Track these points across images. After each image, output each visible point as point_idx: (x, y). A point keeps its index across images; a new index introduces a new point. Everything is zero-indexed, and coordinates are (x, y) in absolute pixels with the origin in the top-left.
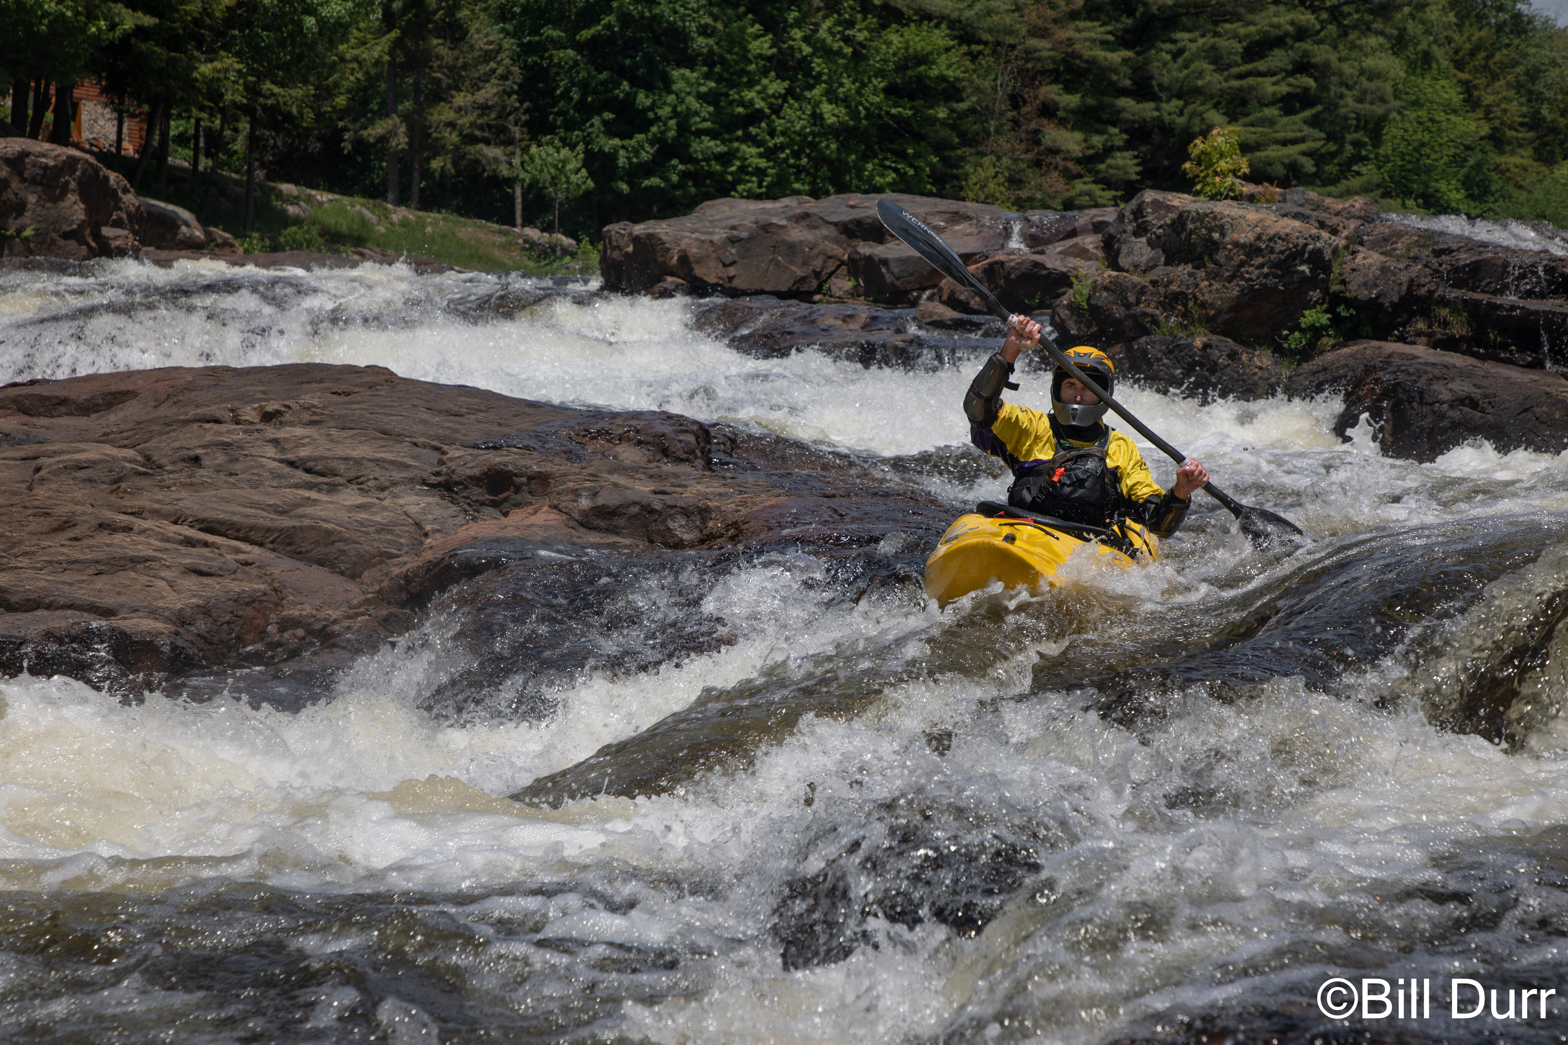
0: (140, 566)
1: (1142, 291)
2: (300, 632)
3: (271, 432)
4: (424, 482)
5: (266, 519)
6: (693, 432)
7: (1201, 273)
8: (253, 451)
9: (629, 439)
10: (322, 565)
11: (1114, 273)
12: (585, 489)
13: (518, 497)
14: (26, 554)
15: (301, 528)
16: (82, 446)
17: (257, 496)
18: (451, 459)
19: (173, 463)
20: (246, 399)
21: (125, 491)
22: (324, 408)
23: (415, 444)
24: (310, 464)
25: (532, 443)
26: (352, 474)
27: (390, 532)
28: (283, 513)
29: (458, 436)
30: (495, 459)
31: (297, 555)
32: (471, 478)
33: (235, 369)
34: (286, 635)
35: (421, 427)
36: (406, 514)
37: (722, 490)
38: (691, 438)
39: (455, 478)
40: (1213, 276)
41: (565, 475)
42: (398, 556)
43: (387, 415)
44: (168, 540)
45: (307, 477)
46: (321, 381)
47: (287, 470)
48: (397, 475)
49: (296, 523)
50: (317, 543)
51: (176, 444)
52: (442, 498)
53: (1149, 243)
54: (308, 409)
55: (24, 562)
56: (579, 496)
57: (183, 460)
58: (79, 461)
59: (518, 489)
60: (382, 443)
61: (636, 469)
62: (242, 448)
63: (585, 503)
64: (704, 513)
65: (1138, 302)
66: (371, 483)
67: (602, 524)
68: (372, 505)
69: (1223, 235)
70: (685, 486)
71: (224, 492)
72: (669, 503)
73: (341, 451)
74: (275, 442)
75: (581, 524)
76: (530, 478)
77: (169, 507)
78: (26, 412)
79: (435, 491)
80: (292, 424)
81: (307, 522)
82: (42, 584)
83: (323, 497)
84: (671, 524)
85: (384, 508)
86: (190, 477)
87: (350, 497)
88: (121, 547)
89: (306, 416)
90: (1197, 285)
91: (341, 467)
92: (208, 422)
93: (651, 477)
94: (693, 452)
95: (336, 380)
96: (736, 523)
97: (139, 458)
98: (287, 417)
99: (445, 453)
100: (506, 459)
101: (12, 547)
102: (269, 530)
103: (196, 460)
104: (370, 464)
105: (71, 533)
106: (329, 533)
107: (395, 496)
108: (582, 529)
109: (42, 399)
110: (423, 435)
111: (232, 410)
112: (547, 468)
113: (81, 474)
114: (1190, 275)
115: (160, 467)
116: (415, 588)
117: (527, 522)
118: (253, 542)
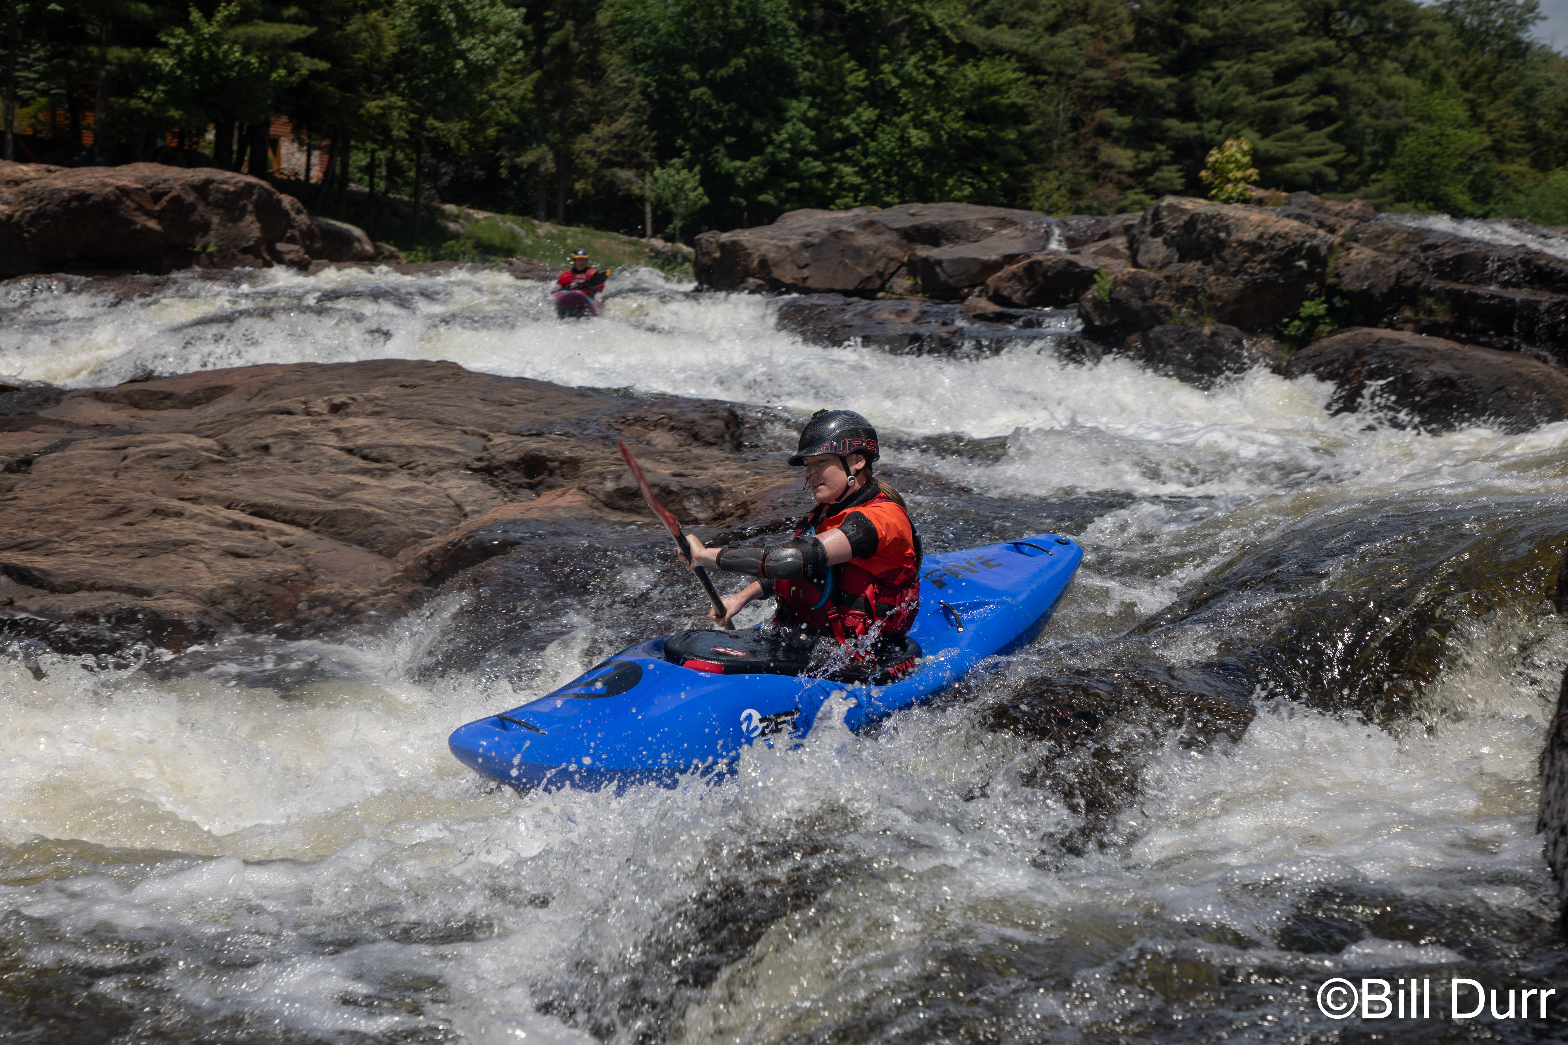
0: (181, 549)
1: (1157, 285)
2: (327, 609)
3: (336, 422)
4: (467, 467)
5: (312, 502)
6: (722, 418)
7: (1209, 269)
8: (317, 440)
9: (663, 426)
10: (361, 545)
11: (1133, 270)
12: (610, 472)
13: (551, 480)
14: (79, 538)
15: (343, 512)
16: (167, 436)
17: (311, 482)
18: (494, 446)
19: (246, 451)
20: (320, 392)
21: (187, 479)
22: (386, 400)
23: (465, 432)
24: (367, 451)
25: (572, 430)
26: (404, 460)
27: (430, 513)
28: (332, 497)
29: (505, 424)
30: (532, 445)
31: (339, 536)
32: (510, 463)
33: (321, 365)
34: (314, 612)
35: (472, 417)
36: (448, 496)
37: (739, 472)
38: (720, 424)
39: (495, 463)
40: (1219, 271)
41: (593, 459)
42: (430, 536)
43: (443, 405)
44: (216, 524)
45: (363, 463)
46: (395, 375)
47: (345, 457)
48: (444, 461)
49: (339, 507)
50: (357, 525)
51: (251, 434)
52: (484, 481)
53: (1165, 242)
54: (371, 401)
55: (75, 546)
56: (604, 479)
57: (255, 449)
58: (160, 450)
59: (551, 473)
60: (435, 431)
61: (661, 453)
62: (308, 437)
63: (610, 485)
64: (717, 493)
65: (1154, 296)
66: (420, 469)
67: (625, 504)
68: (417, 489)
69: (1229, 234)
70: (706, 469)
71: (280, 479)
72: (686, 485)
73: (395, 439)
74: (338, 431)
75: (607, 505)
76: (562, 463)
77: (225, 493)
78: (136, 405)
79: (478, 475)
80: (356, 415)
81: (350, 505)
82: (86, 567)
83: (373, 482)
84: (687, 504)
85: (428, 492)
86: (258, 463)
87: (400, 481)
88: (167, 531)
89: (369, 408)
90: (1205, 280)
91: (394, 454)
92: (282, 413)
93: (675, 460)
94: (722, 437)
95: (408, 375)
96: (744, 503)
97: (217, 448)
98: (352, 409)
99: (490, 440)
100: (541, 445)
101: (66, 533)
102: (313, 513)
103: (266, 448)
104: (421, 451)
105: (126, 519)
106: (368, 515)
107: (442, 480)
108: (607, 510)
109: (150, 394)
110: (473, 424)
111: (305, 403)
112: (578, 453)
113: (161, 462)
114: (1200, 270)
115: (234, 455)
116: (437, 566)
117: (553, 504)
118: (299, 525)
